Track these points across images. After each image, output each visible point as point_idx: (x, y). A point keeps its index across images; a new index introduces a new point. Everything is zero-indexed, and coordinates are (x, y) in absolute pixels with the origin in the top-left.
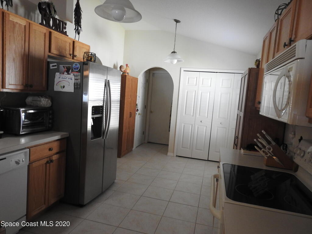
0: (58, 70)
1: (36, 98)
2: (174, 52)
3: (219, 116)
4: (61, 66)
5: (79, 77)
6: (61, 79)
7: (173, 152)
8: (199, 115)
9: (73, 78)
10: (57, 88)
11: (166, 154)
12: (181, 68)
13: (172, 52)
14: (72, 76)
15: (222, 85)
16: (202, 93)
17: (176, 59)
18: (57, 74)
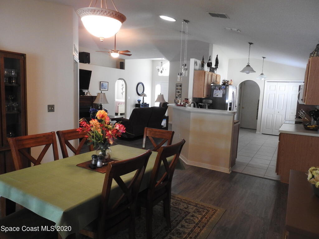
0: (215, 89)
1: (207, 100)
2: (262, 74)
3: (291, 109)
4: (217, 87)
5: (225, 91)
6: (216, 92)
7: (260, 132)
8: (277, 108)
9: (222, 92)
10: (214, 96)
11: (255, 133)
12: (265, 80)
13: (261, 74)
14: (221, 91)
15: (293, 89)
16: (279, 95)
17: (263, 78)
18: (215, 90)
